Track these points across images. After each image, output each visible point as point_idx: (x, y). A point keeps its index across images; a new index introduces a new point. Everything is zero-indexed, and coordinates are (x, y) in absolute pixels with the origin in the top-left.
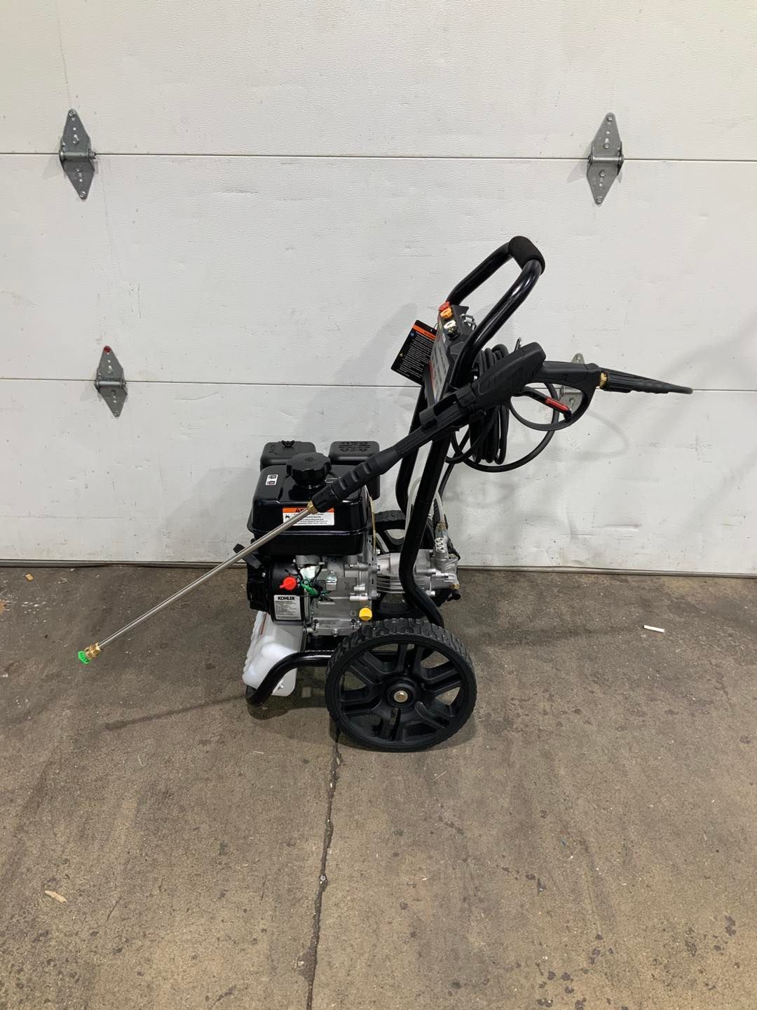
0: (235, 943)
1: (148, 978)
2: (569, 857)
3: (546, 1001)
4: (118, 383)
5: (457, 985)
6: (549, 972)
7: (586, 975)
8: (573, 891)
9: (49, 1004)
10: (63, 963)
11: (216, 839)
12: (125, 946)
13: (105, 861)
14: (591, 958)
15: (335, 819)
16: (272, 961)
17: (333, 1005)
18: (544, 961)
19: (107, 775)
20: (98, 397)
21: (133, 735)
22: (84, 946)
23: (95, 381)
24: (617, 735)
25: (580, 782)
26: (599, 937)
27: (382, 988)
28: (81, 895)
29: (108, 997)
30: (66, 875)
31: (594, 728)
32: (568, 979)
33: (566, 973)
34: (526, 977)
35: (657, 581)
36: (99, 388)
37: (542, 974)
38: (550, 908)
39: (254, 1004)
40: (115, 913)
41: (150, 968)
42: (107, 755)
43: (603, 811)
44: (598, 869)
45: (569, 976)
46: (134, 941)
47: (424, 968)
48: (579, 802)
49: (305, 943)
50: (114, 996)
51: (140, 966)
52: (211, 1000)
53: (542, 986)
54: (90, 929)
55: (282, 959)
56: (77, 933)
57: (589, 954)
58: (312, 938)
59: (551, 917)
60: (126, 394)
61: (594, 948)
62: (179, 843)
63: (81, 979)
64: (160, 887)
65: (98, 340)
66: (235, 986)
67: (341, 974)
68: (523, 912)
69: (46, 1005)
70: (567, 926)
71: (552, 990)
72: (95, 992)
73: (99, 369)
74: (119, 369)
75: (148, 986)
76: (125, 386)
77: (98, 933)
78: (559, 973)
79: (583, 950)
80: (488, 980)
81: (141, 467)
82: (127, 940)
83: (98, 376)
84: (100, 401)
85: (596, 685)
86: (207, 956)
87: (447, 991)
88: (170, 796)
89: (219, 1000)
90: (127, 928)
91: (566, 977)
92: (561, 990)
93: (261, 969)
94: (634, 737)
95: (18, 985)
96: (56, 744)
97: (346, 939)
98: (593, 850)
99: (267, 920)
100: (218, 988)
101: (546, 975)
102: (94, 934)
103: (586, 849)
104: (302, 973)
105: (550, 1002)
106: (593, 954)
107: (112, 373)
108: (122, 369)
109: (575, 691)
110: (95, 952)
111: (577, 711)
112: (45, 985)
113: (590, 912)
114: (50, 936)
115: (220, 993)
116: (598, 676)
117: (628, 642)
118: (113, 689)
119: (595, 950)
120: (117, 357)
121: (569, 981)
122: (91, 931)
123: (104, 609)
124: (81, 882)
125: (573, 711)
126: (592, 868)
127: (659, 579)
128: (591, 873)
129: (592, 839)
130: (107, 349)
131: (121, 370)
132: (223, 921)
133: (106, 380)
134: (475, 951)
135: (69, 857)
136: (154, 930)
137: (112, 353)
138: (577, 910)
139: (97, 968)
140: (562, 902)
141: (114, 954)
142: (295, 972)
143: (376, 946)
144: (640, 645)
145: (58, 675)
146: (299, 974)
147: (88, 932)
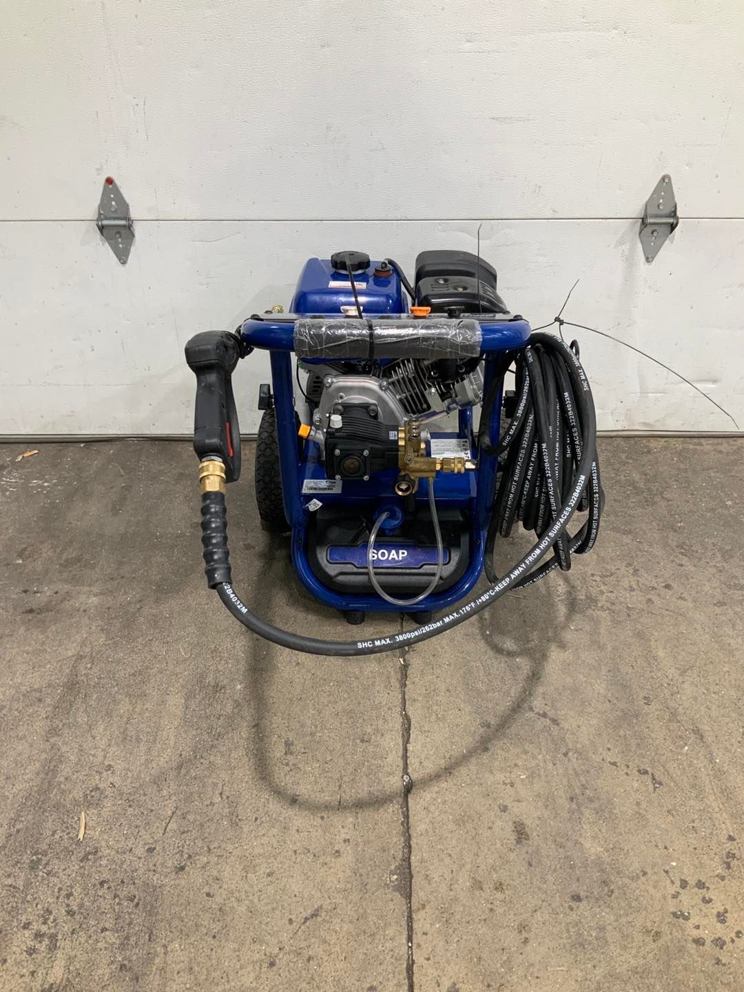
0: (314, 856)
1: (218, 899)
2: (684, 747)
3: (683, 914)
4: (123, 222)
5: (577, 898)
6: (681, 880)
7: (723, 883)
8: (694, 786)
9: (107, 933)
10: (119, 884)
11: (279, 737)
12: (189, 864)
13: (154, 765)
14: (726, 862)
15: (411, 711)
16: (361, 875)
17: (438, 926)
18: (673, 867)
19: (147, 668)
20: (101, 240)
21: (171, 622)
22: (141, 865)
23: (97, 220)
24: (717, 612)
25: (683, 663)
26: (731, 838)
27: (492, 903)
28: (130, 806)
29: (176, 923)
30: (111, 783)
31: (690, 605)
32: (704, 888)
33: (700, 881)
34: (655, 887)
35: (734, 443)
36: (101, 229)
37: (673, 882)
38: (670, 807)
39: (345, 927)
40: (172, 826)
41: (220, 887)
42: (145, 646)
43: (713, 695)
44: (718, 761)
45: (704, 883)
46: (197, 857)
47: (537, 880)
48: (685, 686)
49: (396, 854)
50: (182, 921)
51: (208, 886)
52: (295, 924)
53: (674, 897)
54: (145, 844)
55: (371, 874)
56: (131, 850)
57: (722, 858)
58: (403, 847)
59: (673, 816)
60: (134, 236)
61: (727, 850)
62: (238, 743)
63: (141, 903)
64: (221, 794)
65: (98, 169)
66: (321, 907)
67: (443, 888)
68: (640, 812)
69: (103, 934)
70: (693, 827)
71: (688, 900)
72: (160, 917)
73: (101, 206)
74: (124, 206)
75: (220, 909)
76: (131, 226)
77: (155, 849)
78: (692, 881)
79: (716, 854)
80: (612, 892)
81: (153, 324)
82: (190, 857)
83: (100, 214)
84: (103, 244)
85: (684, 557)
86: (284, 872)
87: (567, 905)
88: (221, 690)
89: (304, 923)
90: (188, 843)
91: (701, 885)
92: (697, 900)
93: (349, 886)
94: (736, 613)
95: (68, 912)
96: (84, 635)
97: (443, 848)
98: (709, 739)
99: (349, 829)
100: (302, 910)
101: (678, 883)
102: (151, 850)
103: (702, 737)
104: (397, 889)
105: (686, 914)
106: (727, 858)
107: (116, 211)
108: (128, 205)
109: (662, 563)
110: (154, 871)
111: (668, 587)
112: (100, 911)
113: (717, 810)
114: (100, 854)
115: (304, 915)
116: (685, 547)
117: (713, 510)
118: (143, 574)
119: (729, 852)
120: (121, 190)
121: (705, 889)
122: (147, 847)
123: (123, 487)
124: (129, 791)
125: (663, 587)
126: (711, 761)
127: (735, 441)
128: (711, 766)
129: (706, 728)
130: (109, 181)
131: (126, 206)
132: (298, 830)
133: (110, 219)
134: (592, 858)
135: (111, 763)
136: (218, 843)
137: (115, 184)
138: (702, 808)
139: (158, 890)
140: (684, 799)
141: (177, 873)
142: (388, 888)
143: (477, 855)
144: (726, 512)
145: (78, 560)
146: (394, 891)
147: (144, 848)
